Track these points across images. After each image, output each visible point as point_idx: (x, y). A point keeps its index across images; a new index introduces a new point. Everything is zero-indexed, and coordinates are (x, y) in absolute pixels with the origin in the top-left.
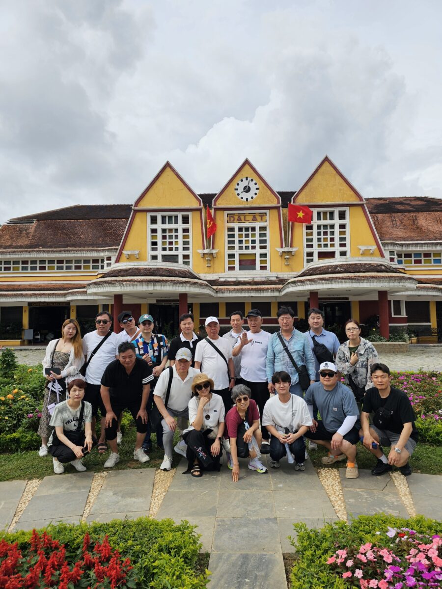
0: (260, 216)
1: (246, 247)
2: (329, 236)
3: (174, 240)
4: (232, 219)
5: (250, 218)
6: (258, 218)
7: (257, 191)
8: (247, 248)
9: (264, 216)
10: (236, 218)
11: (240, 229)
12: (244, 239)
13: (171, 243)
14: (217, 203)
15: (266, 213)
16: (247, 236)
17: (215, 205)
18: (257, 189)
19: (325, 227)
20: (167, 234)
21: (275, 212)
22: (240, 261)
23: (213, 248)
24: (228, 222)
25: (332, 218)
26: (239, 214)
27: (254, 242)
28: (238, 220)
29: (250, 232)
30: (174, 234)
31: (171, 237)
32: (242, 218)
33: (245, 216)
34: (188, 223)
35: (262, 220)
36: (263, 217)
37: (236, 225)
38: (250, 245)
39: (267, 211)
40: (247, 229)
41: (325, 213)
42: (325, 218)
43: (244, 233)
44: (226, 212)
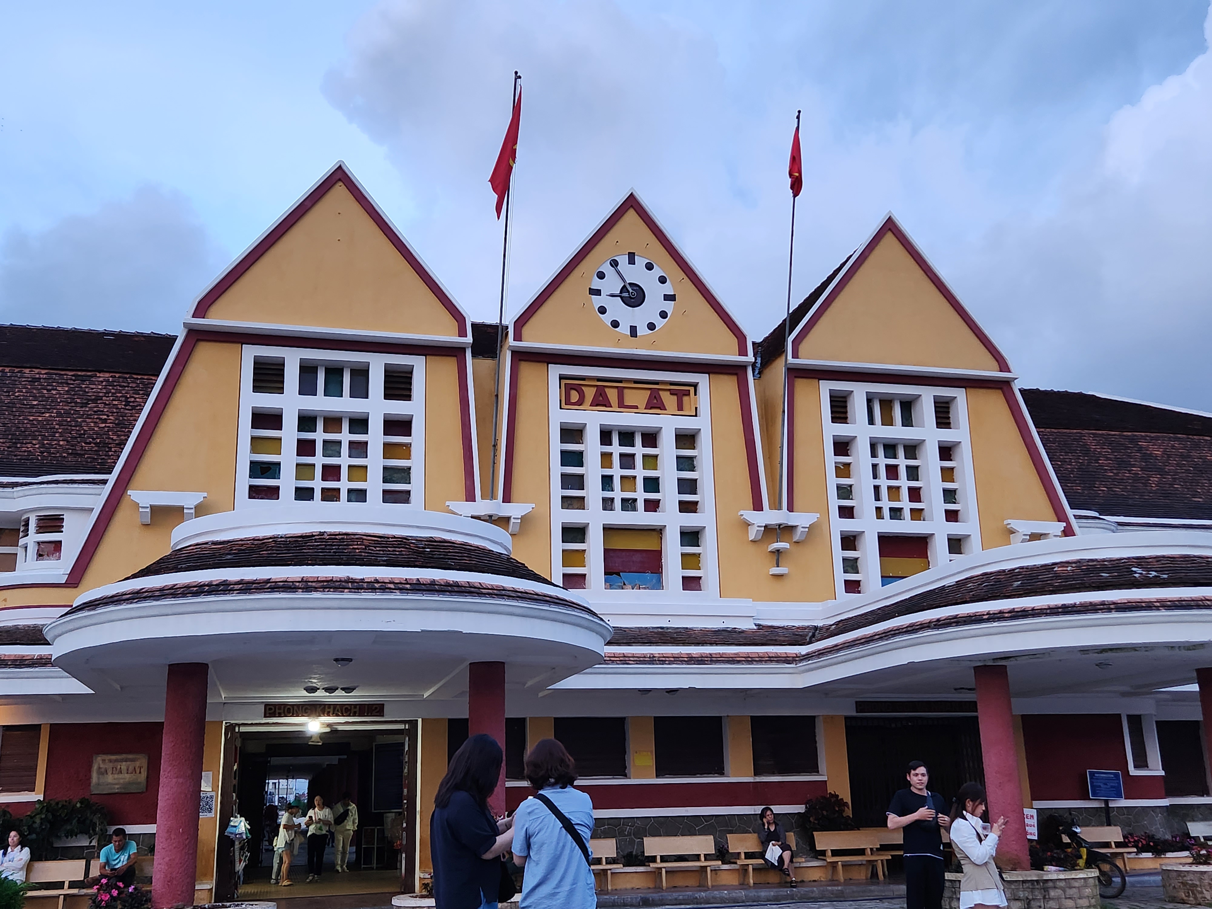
0: (673, 393)
1: (624, 500)
2: (904, 483)
3: (344, 460)
4: (575, 396)
5: (640, 397)
6: (669, 400)
7: (669, 307)
8: (629, 504)
9: (688, 393)
10: (590, 393)
11: (606, 436)
12: (617, 472)
13: (332, 472)
14: (526, 331)
15: (695, 386)
16: (627, 461)
17: (518, 337)
18: (668, 298)
19: (890, 449)
20: (319, 436)
21: (729, 384)
22: (608, 553)
23: (507, 499)
24: (561, 408)
25: (907, 421)
26: (599, 379)
27: (652, 484)
28: (596, 403)
29: (639, 450)
30: (345, 436)
31: (332, 448)
32: (612, 395)
33: (621, 390)
34: (408, 397)
35: (680, 407)
36: (685, 399)
37: (591, 420)
38: (641, 495)
39: (702, 380)
40: (627, 437)
41: (886, 403)
42: (888, 421)
43: (616, 449)
44: (555, 371)
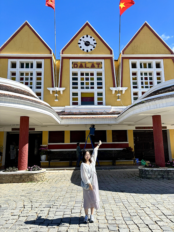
0: (97, 64)
1: (86, 87)
2: (149, 81)
3: (29, 81)
4: (76, 66)
5: (89, 65)
11: (82, 74)
12: (85, 81)
13: (26, 83)
15: (102, 62)
16: (87, 79)
18: (95, 44)
19: (146, 74)
20: (24, 77)
22: (82, 98)
23: (60, 87)
24: (72, 68)
25: (150, 67)
26: (81, 62)
27: (92, 84)
28: (80, 67)
29: (90, 77)
30: (29, 76)
31: (27, 79)
32: (84, 65)
34: (41, 68)
35: (98, 67)
37: (79, 71)
38: (90, 86)
40: (87, 74)
41: (145, 64)
43: (85, 77)
44: (71, 61)
